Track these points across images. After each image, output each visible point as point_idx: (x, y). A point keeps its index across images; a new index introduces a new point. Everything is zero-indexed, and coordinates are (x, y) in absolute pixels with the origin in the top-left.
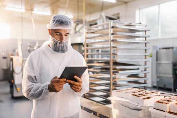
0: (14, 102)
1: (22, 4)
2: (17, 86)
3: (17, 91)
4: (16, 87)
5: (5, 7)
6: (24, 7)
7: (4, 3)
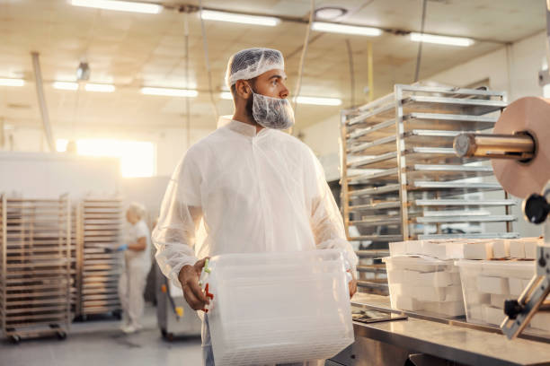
0: (169, 348)
1: (187, 76)
2: (176, 302)
3: (178, 318)
4: (174, 306)
5: (142, 86)
6: (193, 85)
7: (139, 76)
